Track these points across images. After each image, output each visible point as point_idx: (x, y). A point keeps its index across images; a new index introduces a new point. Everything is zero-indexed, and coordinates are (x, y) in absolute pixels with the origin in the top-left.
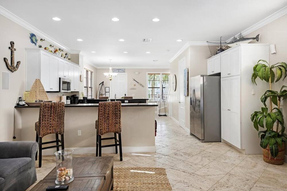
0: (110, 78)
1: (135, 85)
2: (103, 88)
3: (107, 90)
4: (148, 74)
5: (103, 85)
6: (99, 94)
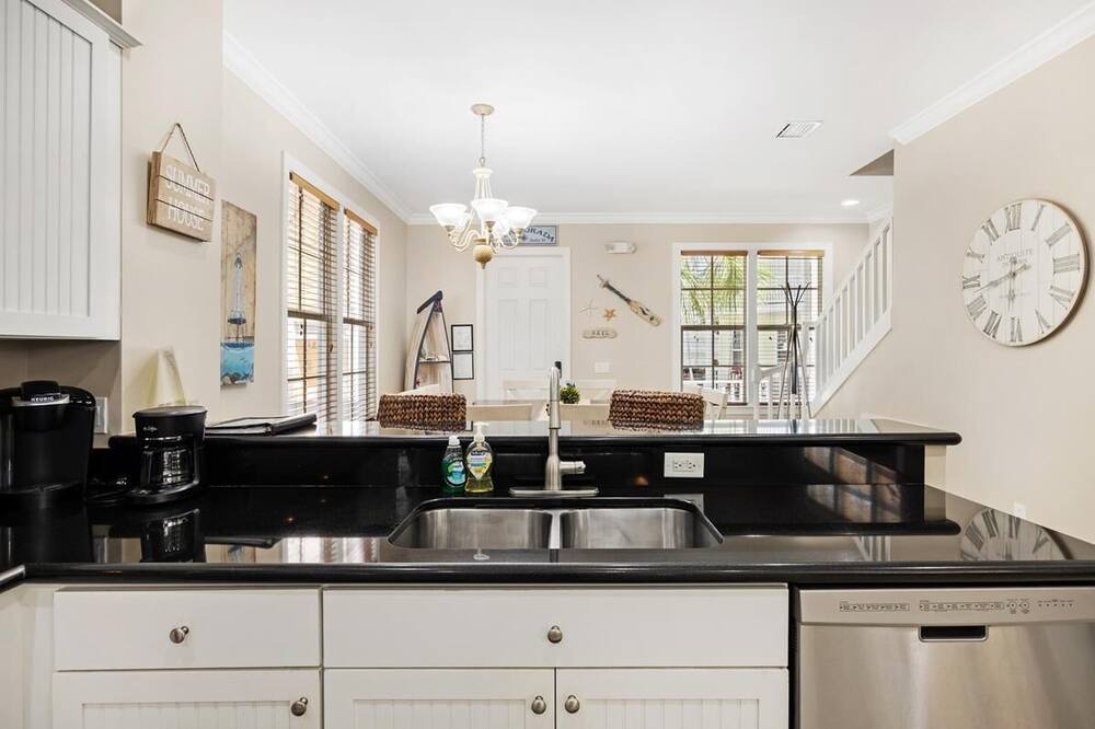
0: (480, 249)
1: (610, 314)
2: (439, 329)
3: (462, 339)
4: (683, 253)
5: (438, 309)
6: (418, 364)
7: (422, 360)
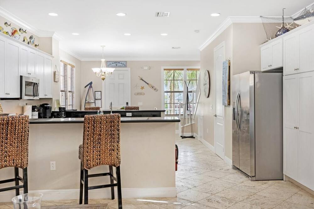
0: (103, 77)
1: (143, 88)
2: (91, 93)
3: (98, 95)
4: (165, 70)
5: (91, 87)
7: (86, 102)
